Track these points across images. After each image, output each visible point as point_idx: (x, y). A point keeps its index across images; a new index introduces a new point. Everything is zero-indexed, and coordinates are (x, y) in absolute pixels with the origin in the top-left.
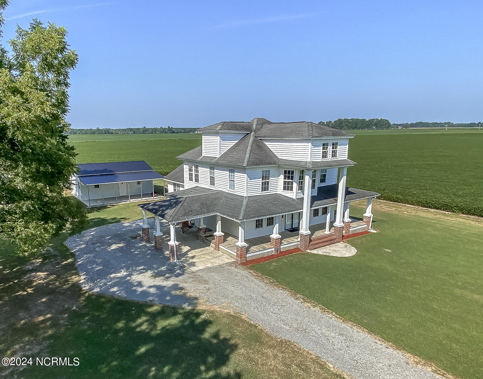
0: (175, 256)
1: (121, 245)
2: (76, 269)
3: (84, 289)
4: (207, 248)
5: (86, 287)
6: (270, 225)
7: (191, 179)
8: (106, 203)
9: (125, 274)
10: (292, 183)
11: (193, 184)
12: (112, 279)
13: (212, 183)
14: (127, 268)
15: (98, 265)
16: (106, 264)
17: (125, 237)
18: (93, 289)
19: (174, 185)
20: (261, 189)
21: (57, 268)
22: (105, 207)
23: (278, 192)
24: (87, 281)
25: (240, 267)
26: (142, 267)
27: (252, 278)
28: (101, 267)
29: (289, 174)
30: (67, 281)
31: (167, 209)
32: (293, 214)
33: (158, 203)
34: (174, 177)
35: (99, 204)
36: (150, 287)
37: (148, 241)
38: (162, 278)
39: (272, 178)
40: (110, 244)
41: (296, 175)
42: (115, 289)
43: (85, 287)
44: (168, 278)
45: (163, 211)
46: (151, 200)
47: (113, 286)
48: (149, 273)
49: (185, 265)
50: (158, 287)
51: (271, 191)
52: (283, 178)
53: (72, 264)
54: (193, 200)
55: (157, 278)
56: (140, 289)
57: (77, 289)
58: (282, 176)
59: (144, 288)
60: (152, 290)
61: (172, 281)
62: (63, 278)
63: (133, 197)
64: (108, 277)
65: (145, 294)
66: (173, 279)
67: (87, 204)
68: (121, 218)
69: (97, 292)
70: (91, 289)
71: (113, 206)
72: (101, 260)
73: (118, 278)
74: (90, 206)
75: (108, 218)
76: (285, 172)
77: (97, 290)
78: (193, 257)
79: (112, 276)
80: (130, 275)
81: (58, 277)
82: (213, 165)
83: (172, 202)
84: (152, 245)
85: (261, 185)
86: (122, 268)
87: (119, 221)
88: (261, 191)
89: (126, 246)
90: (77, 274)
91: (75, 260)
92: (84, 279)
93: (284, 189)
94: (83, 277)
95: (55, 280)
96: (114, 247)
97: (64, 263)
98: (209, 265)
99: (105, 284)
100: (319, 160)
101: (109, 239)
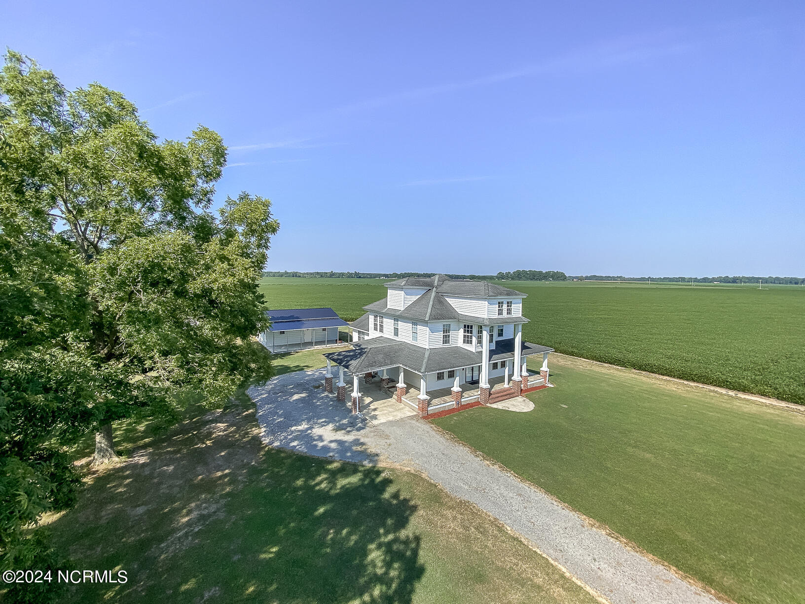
0: (358, 409)
1: (303, 395)
2: (257, 420)
3: (263, 442)
4: (390, 399)
5: (266, 441)
6: (451, 377)
7: (376, 329)
8: (291, 350)
9: (306, 426)
10: (471, 336)
11: (378, 334)
12: (292, 432)
13: (396, 333)
14: (309, 420)
15: (280, 416)
16: (287, 416)
17: (307, 386)
18: (272, 443)
19: (359, 332)
20: (442, 342)
21: (237, 419)
22: (289, 354)
23: (458, 345)
24: (267, 434)
25: (422, 421)
26: (324, 420)
27: (434, 433)
28: (282, 419)
29: (468, 328)
30: (247, 433)
31: (351, 360)
32: (473, 367)
33: (344, 353)
34: (359, 326)
35: (283, 350)
36: (331, 442)
37: (331, 392)
38: (343, 431)
39: (452, 332)
40: (292, 394)
41: (475, 330)
42: (295, 443)
43: (265, 440)
44: (349, 432)
45: (348, 361)
46: (335, 347)
47: (293, 440)
48: (330, 426)
49: (366, 417)
50: (340, 443)
51: (452, 344)
52: (463, 332)
53: (253, 415)
54: (378, 351)
55: (338, 432)
56: (320, 444)
57: (257, 443)
58: (462, 330)
59: (325, 443)
60: (333, 445)
61: (354, 435)
62: (243, 430)
63: (317, 343)
64: (289, 430)
65: (326, 449)
66: (355, 433)
67: (271, 350)
68: (304, 366)
69: (277, 446)
70: (271, 443)
71: (297, 352)
72: (282, 411)
73: (299, 431)
74: (274, 352)
75: (291, 366)
76: (465, 326)
77: (277, 444)
78: (375, 410)
79: (293, 428)
80: (311, 428)
81: (238, 428)
82: (397, 317)
83: (357, 352)
84: (335, 395)
85: (442, 338)
86: (303, 420)
87: (302, 369)
88: (442, 343)
89: (308, 396)
90: (258, 426)
91: (256, 410)
92: (265, 431)
93: (464, 342)
94: (263, 430)
95: (235, 432)
96: (296, 397)
97: (244, 414)
98: (391, 418)
99: (286, 438)
100: (496, 317)
101: (291, 389)
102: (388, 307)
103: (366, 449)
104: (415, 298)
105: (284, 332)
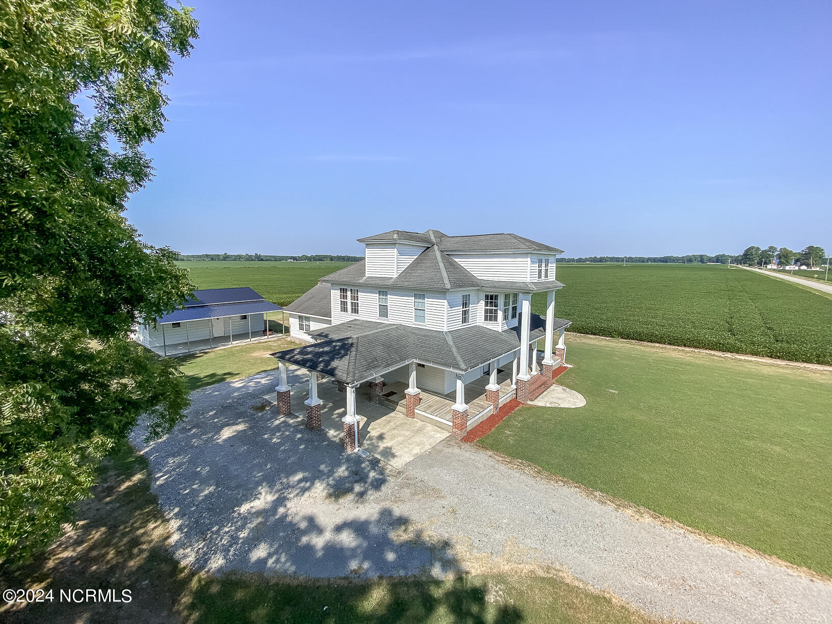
0: (356, 442)
1: (241, 427)
2: (154, 500)
3: (183, 564)
4: (392, 414)
5: (188, 558)
7: (344, 309)
8: (196, 350)
9: (270, 498)
10: (496, 310)
11: (349, 317)
12: (245, 519)
13: (384, 311)
14: (270, 480)
15: (205, 482)
16: (220, 476)
17: (242, 409)
18: (206, 561)
20: (461, 320)
22: (192, 356)
23: (477, 324)
24: (188, 535)
26: (299, 476)
28: (212, 489)
29: (491, 299)
30: (135, 542)
31: (332, 359)
33: (309, 349)
35: (181, 351)
36: (339, 529)
37: (290, 414)
38: (350, 497)
39: (472, 306)
40: (218, 429)
41: (501, 301)
42: (260, 552)
43: (185, 556)
44: (361, 495)
45: (327, 363)
46: (264, 340)
47: (253, 542)
48: (320, 489)
49: (376, 456)
50: (358, 527)
51: (471, 323)
52: (484, 305)
53: (143, 487)
55: (341, 501)
56: (319, 542)
57: (165, 567)
58: (483, 303)
59: (328, 536)
60: (347, 539)
61: (377, 501)
62: (124, 535)
63: (237, 337)
64: (236, 515)
65: (334, 552)
66: (372, 495)
67: (161, 353)
68: (225, 374)
69: (219, 569)
70: (202, 561)
71: (206, 353)
72: (207, 469)
73: (259, 513)
74: (166, 356)
75: (202, 375)
76: (487, 297)
77: (217, 562)
78: (381, 437)
79: (244, 508)
80: (281, 501)
81: (112, 532)
82: (383, 288)
83: (335, 346)
84: (299, 419)
85: (461, 315)
86: (259, 483)
87: (222, 380)
88: (461, 323)
89: (250, 428)
90: (159, 515)
91: (150, 474)
92: (180, 529)
93: (486, 319)
94: (174, 524)
95: (105, 542)
96: (227, 433)
97: (123, 487)
98: (417, 450)
99: (234, 539)
100: (536, 281)
101: (214, 417)
102: (367, 275)
103: (419, 534)
104: (409, 260)
105: (179, 323)
